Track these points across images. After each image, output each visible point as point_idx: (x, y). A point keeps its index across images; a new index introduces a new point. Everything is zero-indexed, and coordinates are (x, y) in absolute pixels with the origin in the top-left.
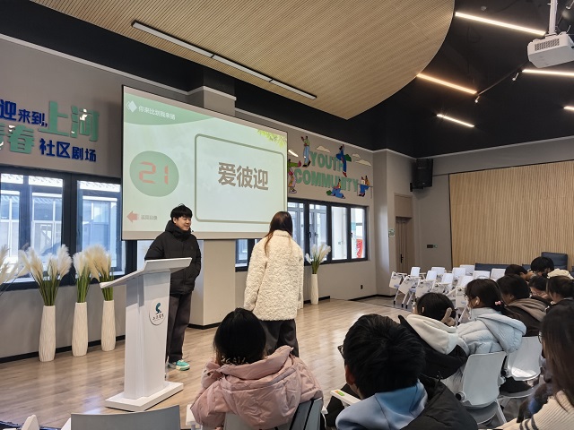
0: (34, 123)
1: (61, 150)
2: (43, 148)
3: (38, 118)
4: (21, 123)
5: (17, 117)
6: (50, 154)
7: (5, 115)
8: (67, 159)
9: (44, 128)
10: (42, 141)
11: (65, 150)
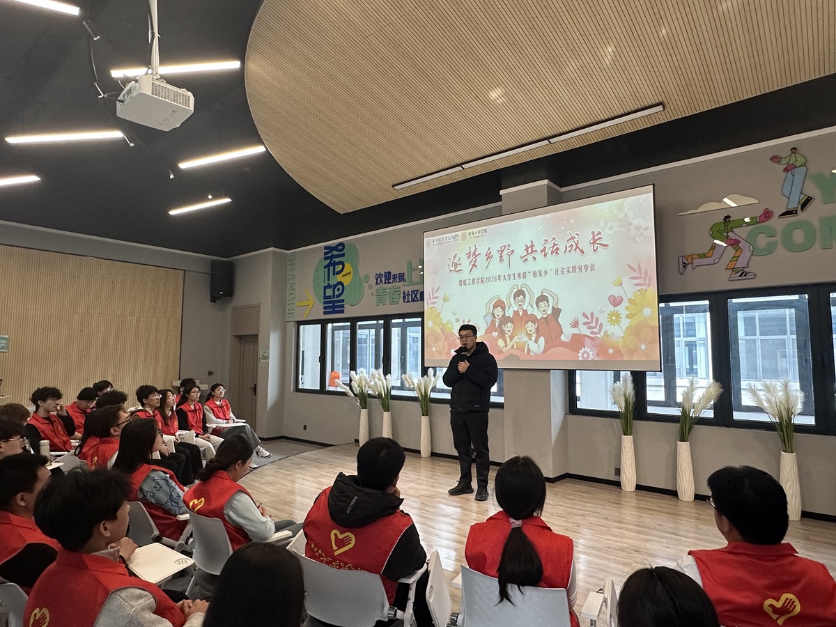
0: (400, 281)
1: (414, 296)
2: (404, 298)
3: (401, 277)
4: (394, 284)
5: (391, 281)
6: (408, 301)
7: (387, 281)
8: (417, 303)
9: (405, 283)
10: (404, 293)
11: (416, 295)
